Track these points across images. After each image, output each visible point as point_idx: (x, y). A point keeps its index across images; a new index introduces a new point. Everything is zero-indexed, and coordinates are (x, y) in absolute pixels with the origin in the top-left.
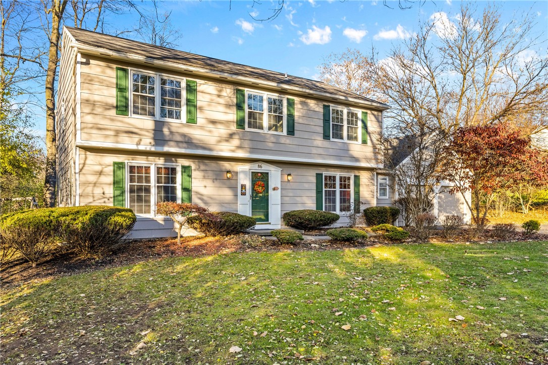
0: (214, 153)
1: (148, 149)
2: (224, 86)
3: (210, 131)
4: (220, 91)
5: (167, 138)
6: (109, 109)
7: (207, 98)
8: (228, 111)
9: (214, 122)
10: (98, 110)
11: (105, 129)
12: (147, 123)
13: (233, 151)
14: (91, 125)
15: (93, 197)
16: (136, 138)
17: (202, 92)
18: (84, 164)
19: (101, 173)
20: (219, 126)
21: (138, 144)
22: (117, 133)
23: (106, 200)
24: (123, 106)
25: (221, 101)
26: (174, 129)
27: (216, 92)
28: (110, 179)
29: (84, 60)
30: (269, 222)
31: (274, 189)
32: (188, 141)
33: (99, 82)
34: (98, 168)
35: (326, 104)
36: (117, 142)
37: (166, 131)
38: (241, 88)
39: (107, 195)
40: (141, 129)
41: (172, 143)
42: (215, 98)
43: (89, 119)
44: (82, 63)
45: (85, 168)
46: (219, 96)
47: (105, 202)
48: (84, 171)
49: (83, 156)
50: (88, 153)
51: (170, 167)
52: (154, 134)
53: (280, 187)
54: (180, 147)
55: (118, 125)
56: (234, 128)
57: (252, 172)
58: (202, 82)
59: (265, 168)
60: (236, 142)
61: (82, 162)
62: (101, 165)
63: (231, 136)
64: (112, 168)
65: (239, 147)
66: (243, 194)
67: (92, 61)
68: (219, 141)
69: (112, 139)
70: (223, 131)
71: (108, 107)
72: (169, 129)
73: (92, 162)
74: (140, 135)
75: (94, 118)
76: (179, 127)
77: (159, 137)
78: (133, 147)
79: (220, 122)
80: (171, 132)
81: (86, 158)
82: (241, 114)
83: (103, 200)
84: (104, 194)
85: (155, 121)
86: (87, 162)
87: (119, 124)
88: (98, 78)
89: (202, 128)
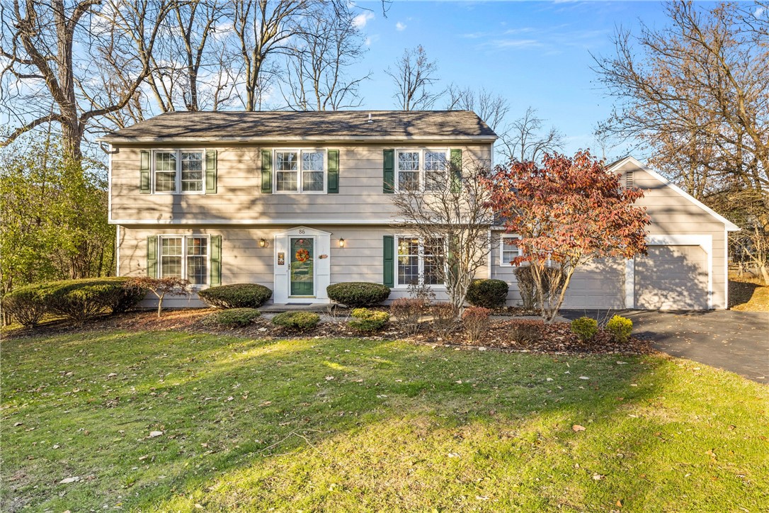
0: (234, 222)
1: (168, 223)
2: (245, 149)
3: (230, 200)
4: (241, 156)
5: (185, 211)
6: (133, 190)
7: (228, 165)
8: (251, 176)
9: (233, 190)
10: (125, 192)
11: (129, 208)
12: (165, 198)
13: (256, 218)
14: (118, 206)
15: (130, 268)
16: (157, 214)
17: (222, 160)
18: (123, 239)
19: (136, 247)
20: (239, 193)
21: (159, 219)
22: (140, 210)
23: (140, 271)
24: (145, 186)
25: (242, 166)
26: (191, 202)
27: (236, 158)
28: (144, 252)
29: (115, 150)
30: (314, 295)
31: (321, 257)
32: (204, 212)
33: (125, 167)
34: (134, 243)
35: (388, 148)
36: (140, 219)
37: (184, 205)
38: (265, 149)
39: (142, 267)
40: (161, 205)
41: (189, 216)
42: (236, 165)
43: (117, 200)
44: (113, 153)
45: (124, 243)
46: (240, 161)
47: (139, 273)
48: (122, 246)
49: (122, 232)
50: (127, 230)
51: (201, 238)
52: (172, 209)
53: (329, 254)
54: (197, 218)
55: (141, 204)
56: (257, 193)
57: (292, 239)
58: (223, 149)
59: (309, 233)
60: (259, 208)
61: (122, 237)
62: (136, 239)
63: (253, 202)
64: (145, 242)
65: (263, 214)
66: (281, 263)
67: (121, 150)
68: (240, 209)
69: (135, 216)
70: (243, 198)
71: (132, 188)
72: (187, 202)
73: (129, 238)
74: (160, 211)
75: (121, 200)
76: (196, 199)
77: (177, 211)
78: (155, 222)
79: (241, 190)
80: (189, 205)
81: (125, 234)
82: (266, 177)
83: (138, 271)
84: (139, 265)
85: (174, 195)
86: (126, 237)
87: (141, 202)
88: (124, 163)
89: (221, 197)
